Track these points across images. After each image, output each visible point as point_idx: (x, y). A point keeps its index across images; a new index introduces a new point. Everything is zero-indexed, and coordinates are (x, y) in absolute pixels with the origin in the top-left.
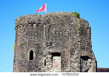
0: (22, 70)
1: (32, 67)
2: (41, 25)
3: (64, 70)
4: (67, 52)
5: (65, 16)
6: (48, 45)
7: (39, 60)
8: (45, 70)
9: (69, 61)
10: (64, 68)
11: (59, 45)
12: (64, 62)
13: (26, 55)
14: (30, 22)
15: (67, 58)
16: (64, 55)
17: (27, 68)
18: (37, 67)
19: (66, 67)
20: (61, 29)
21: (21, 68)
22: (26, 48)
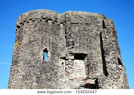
0: (30, 72)
1: (46, 68)
2: (57, 23)
3: (93, 74)
4: (95, 54)
5: (89, 16)
6: (69, 44)
7: (55, 62)
8: (63, 75)
9: (98, 64)
10: (93, 71)
11: (85, 45)
12: (93, 65)
13: (38, 54)
14: (45, 17)
15: (96, 61)
16: (91, 57)
17: (39, 69)
18: (53, 70)
19: (95, 70)
20: (86, 28)
21: (28, 70)
22: (38, 45)
